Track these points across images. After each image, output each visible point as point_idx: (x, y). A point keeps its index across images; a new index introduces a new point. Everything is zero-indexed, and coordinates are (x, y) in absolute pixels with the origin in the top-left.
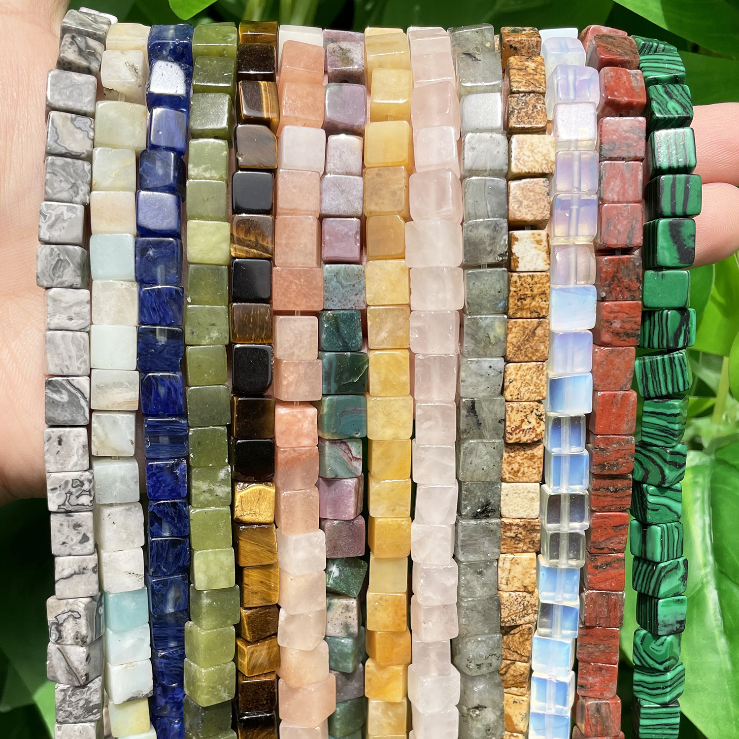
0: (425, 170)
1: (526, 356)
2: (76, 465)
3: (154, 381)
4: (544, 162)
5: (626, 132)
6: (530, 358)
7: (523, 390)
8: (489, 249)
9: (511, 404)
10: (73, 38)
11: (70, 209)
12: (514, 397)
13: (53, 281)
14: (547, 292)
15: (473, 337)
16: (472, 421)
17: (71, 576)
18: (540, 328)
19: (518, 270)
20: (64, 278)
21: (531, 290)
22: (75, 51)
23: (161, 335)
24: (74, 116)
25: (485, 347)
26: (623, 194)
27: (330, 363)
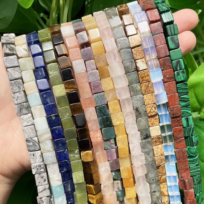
0: (108, 51)
1: (148, 92)
2: (38, 161)
3: (54, 130)
4: (138, 42)
5: (157, 27)
6: (149, 93)
7: (149, 101)
8: (131, 68)
9: (147, 106)
10: (6, 46)
11: (20, 94)
12: (147, 104)
13: (21, 114)
14: (149, 74)
15: (133, 91)
16: (138, 113)
17: (42, 191)
18: (149, 84)
19: (140, 70)
20: (23, 112)
21: (144, 75)
22: (8, 50)
23: (53, 117)
24: (14, 68)
25: (137, 93)
26: (161, 43)
27: (100, 120)
